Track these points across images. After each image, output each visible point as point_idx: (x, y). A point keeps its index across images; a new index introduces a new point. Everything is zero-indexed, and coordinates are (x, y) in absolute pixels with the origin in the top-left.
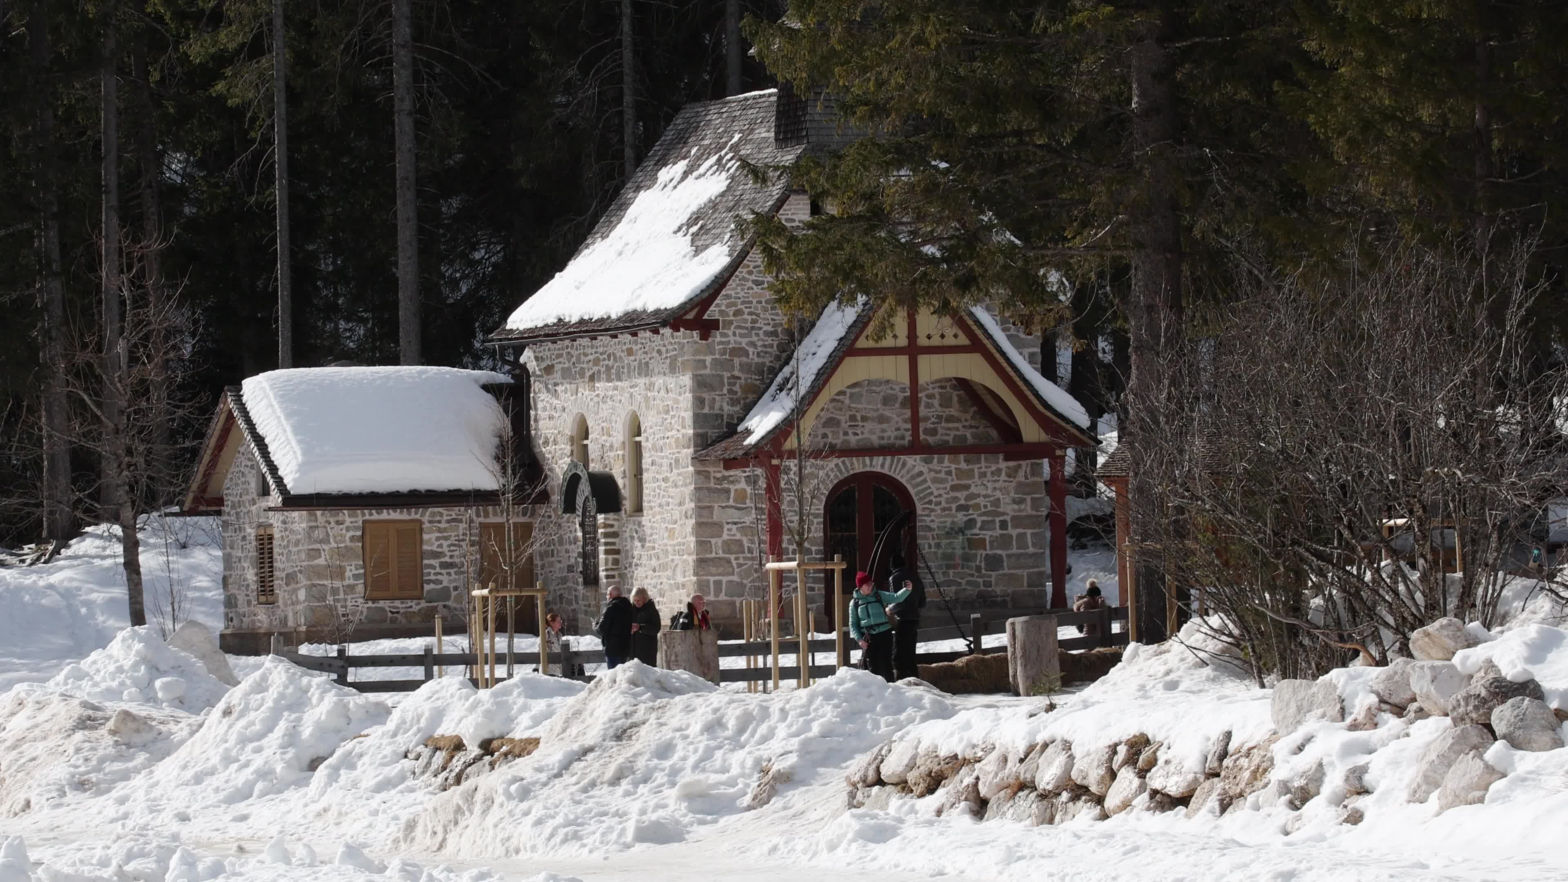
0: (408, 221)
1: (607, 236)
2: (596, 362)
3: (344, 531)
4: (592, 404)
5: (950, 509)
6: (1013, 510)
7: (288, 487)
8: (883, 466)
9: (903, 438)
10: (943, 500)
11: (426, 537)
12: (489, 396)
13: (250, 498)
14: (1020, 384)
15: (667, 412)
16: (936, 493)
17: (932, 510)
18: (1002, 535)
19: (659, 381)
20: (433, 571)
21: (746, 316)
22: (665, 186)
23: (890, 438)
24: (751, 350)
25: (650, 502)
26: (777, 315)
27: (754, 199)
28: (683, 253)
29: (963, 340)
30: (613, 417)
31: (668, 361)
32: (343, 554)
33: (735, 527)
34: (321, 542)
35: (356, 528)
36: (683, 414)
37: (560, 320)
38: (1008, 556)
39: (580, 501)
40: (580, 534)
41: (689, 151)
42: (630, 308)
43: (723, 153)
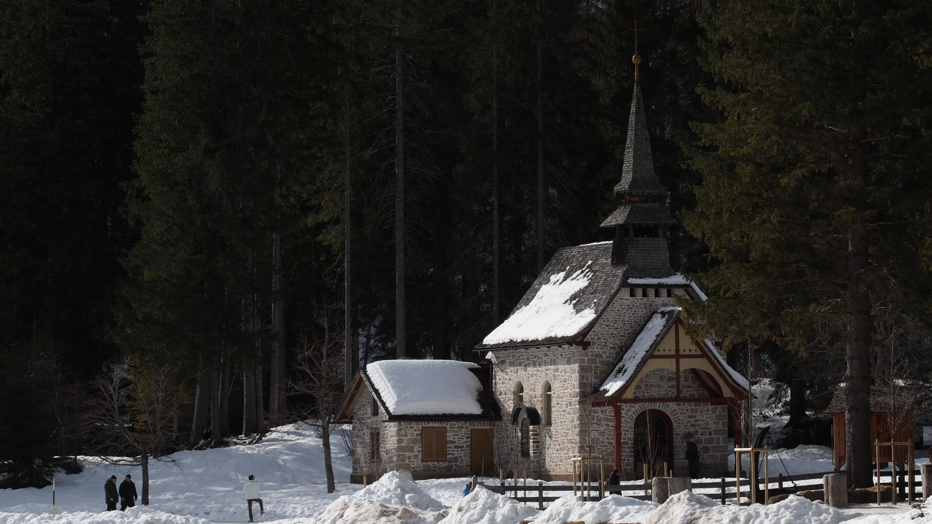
0: (401, 296)
1: (528, 304)
2: (528, 359)
3: (413, 432)
4: (525, 377)
5: (687, 426)
6: (715, 427)
7: (391, 412)
8: (659, 407)
9: (668, 395)
10: (685, 422)
11: (448, 434)
12: (472, 374)
13: (367, 416)
14: (723, 372)
15: (565, 382)
16: (682, 419)
17: (680, 426)
18: (709, 438)
19: (561, 367)
20: (451, 449)
21: (602, 340)
22: (555, 283)
23: (662, 394)
24: (604, 355)
25: (555, 420)
26: (615, 340)
27: (604, 289)
28: (571, 312)
29: (699, 352)
30: (537, 383)
31: (566, 359)
32: (414, 441)
33: (596, 432)
34: (404, 436)
35: (419, 430)
36: (574, 382)
37: (511, 340)
38: (712, 447)
39: (520, 420)
40: (520, 434)
41: (566, 268)
42: (548, 336)
43: (584, 269)
